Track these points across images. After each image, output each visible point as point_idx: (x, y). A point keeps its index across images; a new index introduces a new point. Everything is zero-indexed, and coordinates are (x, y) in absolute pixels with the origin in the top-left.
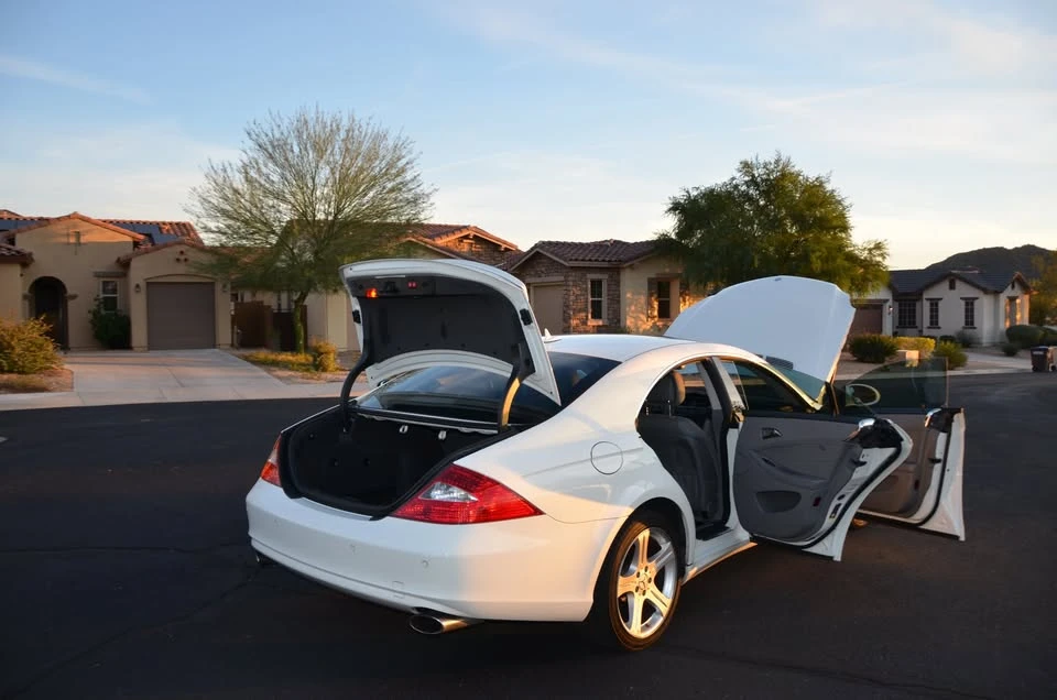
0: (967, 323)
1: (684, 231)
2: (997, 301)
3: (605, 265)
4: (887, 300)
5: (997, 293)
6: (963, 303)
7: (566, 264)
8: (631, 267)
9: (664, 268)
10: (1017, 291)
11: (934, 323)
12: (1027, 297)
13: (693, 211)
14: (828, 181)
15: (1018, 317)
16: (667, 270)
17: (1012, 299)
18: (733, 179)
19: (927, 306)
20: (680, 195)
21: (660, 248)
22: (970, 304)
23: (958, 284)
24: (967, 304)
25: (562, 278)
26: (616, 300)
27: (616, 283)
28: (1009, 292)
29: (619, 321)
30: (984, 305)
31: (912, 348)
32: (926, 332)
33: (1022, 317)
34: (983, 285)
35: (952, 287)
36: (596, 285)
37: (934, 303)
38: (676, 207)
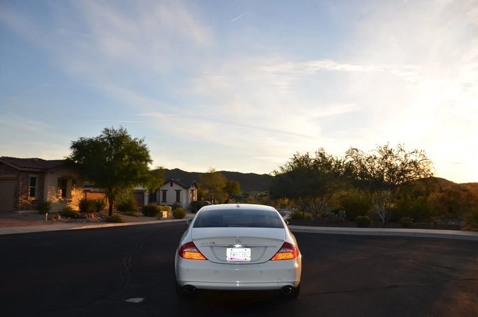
0: (177, 200)
1: (77, 156)
2: (188, 191)
3: (38, 170)
4: (145, 191)
5: (187, 188)
6: (176, 192)
7: (19, 169)
8: (51, 172)
9: (65, 173)
10: (194, 188)
11: (164, 200)
12: (196, 190)
13: (80, 147)
14: (143, 141)
15: (194, 198)
16: (66, 175)
17: (192, 191)
18: (101, 136)
19: (161, 193)
21: (65, 164)
22: (178, 192)
23: (174, 184)
24: (177, 193)
25: (15, 176)
26: (42, 188)
27: (42, 180)
28: (192, 188)
29: (43, 198)
30: (183, 193)
31: (165, 210)
32: (161, 203)
33: (195, 199)
34: (184, 185)
35: (172, 185)
36: (33, 179)
37: (165, 192)
38: (75, 146)
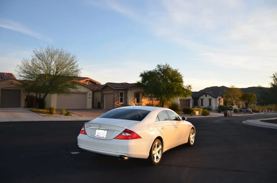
0: (209, 105)
1: (144, 81)
2: (216, 100)
3: (124, 89)
4: (191, 99)
5: (216, 98)
6: (208, 100)
7: (114, 88)
8: (130, 90)
9: (138, 90)
10: (221, 98)
11: (202, 105)
12: (223, 99)
13: (146, 76)
14: (178, 70)
15: (221, 104)
16: (139, 91)
17: (220, 99)
18: (156, 69)
19: (200, 100)
20: (143, 72)
21: (137, 85)
22: (210, 100)
23: (208, 95)
24: (209, 100)
25: (113, 92)
26: (126, 98)
27: (126, 93)
28: (219, 97)
29: (127, 103)
30: (213, 100)
31: (197, 111)
32: (200, 107)
34: (214, 96)
35: (206, 96)
36: (121, 94)
37: (202, 100)
38: (142, 75)
